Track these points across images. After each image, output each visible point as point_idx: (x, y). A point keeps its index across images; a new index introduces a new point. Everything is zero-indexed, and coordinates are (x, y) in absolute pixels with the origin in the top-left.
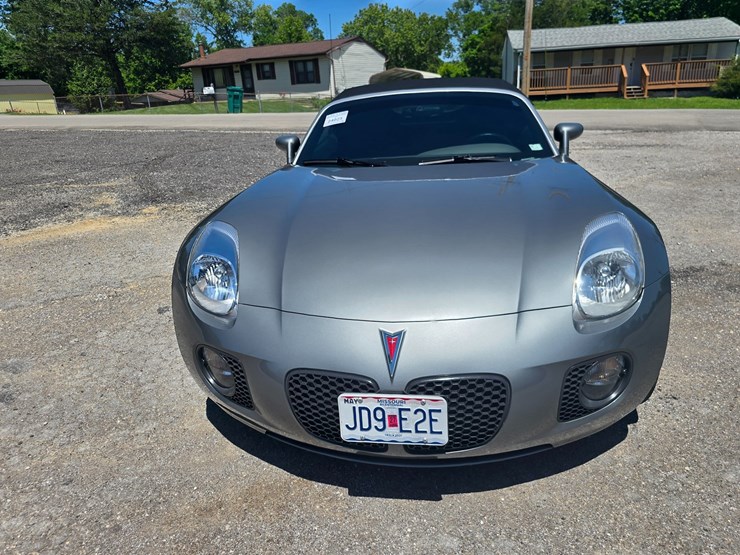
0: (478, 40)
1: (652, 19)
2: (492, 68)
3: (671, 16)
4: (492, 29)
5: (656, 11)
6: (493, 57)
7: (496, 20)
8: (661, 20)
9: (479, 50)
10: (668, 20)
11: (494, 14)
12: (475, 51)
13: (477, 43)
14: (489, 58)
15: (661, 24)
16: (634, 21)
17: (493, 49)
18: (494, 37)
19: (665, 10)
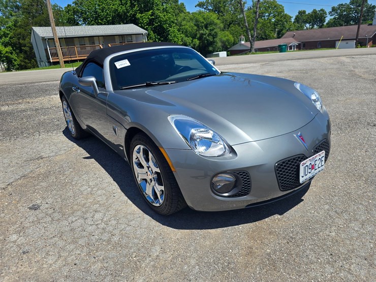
0: (8, 32)
1: (101, 24)
2: (23, 48)
3: (109, 23)
4: (15, 25)
5: (102, 20)
6: (21, 41)
7: (16, 21)
8: (105, 24)
9: (10, 38)
10: (108, 24)
11: (14, 18)
12: (8, 39)
13: (8, 34)
14: (19, 43)
15: (105, 26)
16: (93, 25)
17: (20, 38)
18: (19, 30)
19: (106, 20)
